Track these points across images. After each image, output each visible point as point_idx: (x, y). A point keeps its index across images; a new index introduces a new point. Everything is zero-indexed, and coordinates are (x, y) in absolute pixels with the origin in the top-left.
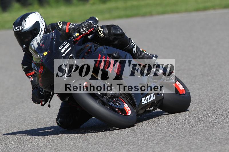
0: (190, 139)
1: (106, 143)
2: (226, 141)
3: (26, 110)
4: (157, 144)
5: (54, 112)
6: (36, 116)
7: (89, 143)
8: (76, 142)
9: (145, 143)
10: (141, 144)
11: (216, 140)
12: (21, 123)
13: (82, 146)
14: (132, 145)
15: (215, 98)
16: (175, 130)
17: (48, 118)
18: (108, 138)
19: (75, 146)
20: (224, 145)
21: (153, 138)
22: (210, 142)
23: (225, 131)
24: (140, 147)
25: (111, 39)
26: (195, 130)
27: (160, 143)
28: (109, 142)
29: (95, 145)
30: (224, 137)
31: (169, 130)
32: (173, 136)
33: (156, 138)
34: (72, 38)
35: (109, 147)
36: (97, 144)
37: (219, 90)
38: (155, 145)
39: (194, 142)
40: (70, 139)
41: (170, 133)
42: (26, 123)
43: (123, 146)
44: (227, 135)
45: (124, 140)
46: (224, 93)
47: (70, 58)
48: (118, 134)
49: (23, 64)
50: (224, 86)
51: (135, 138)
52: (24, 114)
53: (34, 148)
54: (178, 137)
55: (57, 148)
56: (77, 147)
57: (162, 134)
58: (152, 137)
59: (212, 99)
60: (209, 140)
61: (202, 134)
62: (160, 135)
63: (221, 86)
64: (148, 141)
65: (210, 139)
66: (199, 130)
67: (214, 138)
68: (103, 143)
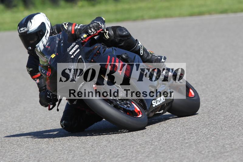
0: (182, 152)
1: (92, 155)
2: (220, 155)
3: (8, 119)
4: (147, 156)
5: (38, 121)
6: (19, 125)
7: (74, 155)
8: (61, 154)
9: (134, 155)
10: (130, 156)
11: (209, 154)
12: (3, 132)
13: (67, 157)
14: (120, 157)
15: (210, 108)
16: (166, 143)
17: (32, 127)
18: (95, 150)
19: (60, 158)
20: (218, 159)
21: (142, 151)
22: (203, 156)
23: (219, 144)
24: (128, 159)
25: (117, 40)
26: (187, 143)
27: (150, 156)
28: (96, 154)
29: (81, 157)
30: (218, 151)
31: (160, 142)
32: (164, 148)
33: (146, 150)
34: (80, 39)
35: (96, 160)
36: (83, 156)
37: (213, 100)
38: (144, 158)
39: (186, 156)
40: (55, 150)
41: (161, 146)
42: (9, 133)
43: (111, 158)
44: (221, 148)
45: (112, 152)
46: (218, 104)
48: (106, 145)
49: (28, 66)
50: (219, 96)
51: (124, 150)
52: (6, 123)
53: (16, 160)
54: (169, 150)
55: (41, 160)
56: (62, 159)
57: (152, 147)
58: (142, 149)
59: (206, 109)
60: (202, 154)
61: (194, 147)
62: (151, 148)
63: (215, 96)
64: (137, 154)
65: (203, 152)
66: (191, 143)
67: (207, 151)
68: (90, 155)
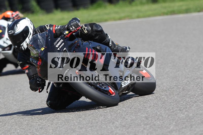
25: (93, 34)
34: (63, 35)
47: (64, 52)
